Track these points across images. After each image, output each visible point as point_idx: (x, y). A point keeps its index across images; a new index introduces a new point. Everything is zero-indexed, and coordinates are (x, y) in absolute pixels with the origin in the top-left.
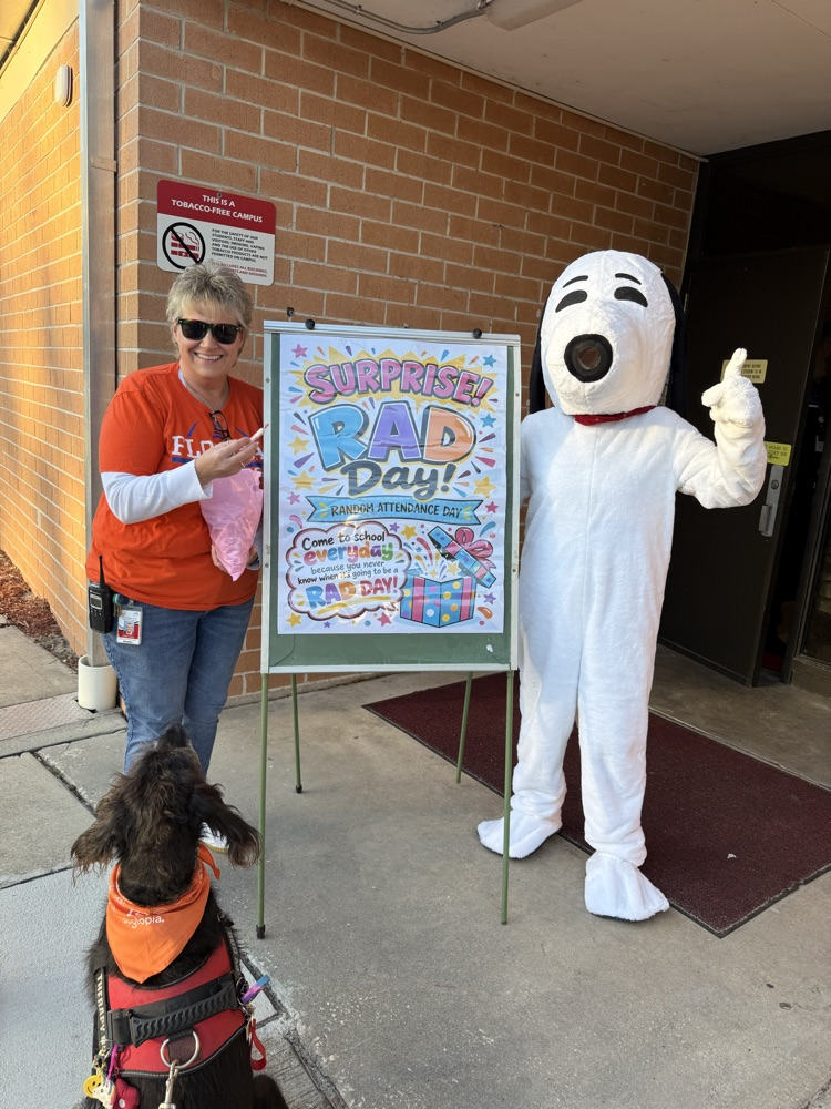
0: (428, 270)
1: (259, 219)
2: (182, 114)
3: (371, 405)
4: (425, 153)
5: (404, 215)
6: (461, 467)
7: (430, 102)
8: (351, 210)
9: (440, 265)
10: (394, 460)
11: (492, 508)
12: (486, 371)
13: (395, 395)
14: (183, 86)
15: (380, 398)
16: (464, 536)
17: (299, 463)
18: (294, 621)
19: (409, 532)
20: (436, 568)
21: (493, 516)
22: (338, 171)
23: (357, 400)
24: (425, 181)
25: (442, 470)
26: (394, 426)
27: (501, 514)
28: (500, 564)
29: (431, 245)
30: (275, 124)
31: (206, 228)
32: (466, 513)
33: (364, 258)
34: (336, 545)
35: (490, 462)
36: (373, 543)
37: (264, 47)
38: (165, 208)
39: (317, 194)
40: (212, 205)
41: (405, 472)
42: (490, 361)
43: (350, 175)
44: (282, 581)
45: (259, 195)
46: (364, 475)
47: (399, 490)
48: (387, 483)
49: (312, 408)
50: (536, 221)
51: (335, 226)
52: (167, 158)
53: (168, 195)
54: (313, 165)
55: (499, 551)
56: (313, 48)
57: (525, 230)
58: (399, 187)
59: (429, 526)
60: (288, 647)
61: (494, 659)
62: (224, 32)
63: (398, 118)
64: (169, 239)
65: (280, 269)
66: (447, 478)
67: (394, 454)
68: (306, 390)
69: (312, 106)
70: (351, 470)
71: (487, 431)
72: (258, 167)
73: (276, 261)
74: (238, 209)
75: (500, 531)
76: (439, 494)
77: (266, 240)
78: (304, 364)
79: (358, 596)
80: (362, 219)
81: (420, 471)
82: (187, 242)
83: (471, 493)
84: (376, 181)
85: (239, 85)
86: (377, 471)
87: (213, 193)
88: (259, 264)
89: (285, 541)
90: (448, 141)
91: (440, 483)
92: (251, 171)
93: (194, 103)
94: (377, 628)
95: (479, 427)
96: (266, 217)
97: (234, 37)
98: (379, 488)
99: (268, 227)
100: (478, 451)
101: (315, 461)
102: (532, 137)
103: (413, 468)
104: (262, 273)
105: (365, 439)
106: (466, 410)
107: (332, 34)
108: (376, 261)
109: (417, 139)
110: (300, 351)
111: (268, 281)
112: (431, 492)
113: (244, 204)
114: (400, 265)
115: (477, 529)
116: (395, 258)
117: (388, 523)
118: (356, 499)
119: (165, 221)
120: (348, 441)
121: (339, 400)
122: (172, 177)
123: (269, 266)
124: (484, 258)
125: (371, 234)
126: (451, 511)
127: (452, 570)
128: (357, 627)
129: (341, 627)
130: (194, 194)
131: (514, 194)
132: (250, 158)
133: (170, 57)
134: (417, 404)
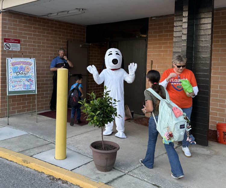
0: (43, 46)
1: (18, 42)
2: (7, 30)
3: (19, 66)
4: (41, 30)
5: (39, 39)
6: (29, 72)
7: (42, 23)
8: (31, 39)
9: (45, 46)
10: (22, 72)
11: (33, 76)
12: (32, 62)
13: (21, 65)
14: (7, 26)
15: (20, 65)
16: (30, 80)
17: (11, 73)
18: (11, 90)
19: (24, 79)
20: (27, 83)
21: (33, 77)
22: (28, 34)
23: (17, 66)
24: (42, 34)
25: (27, 73)
26: (21, 68)
27: (34, 77)
28: (34, 82)
29: (43, 43)
30: (20, 29)
31: (10, 44)
32: (30, 77)
33: (33, 46)
34: (15, 81)
35: (33, 71)
36: (19, 81)
37: (18, 20)
38: (5, 42)
39: (26, 38)
40: (11, 41)
41: (23, 73)
42: (32, 61)
43: (31, 34)
44: (9, 85)
45: (18, 39)
46: (18, 73)
47: (22, 75)
48: (21, 74)
49: (12, 67)
50: (59, 38)
51: (29, 42)
52: (5, 35)
53: (5, 40)
54: (25, 34)
55: (34, 81)
56: (25, 19)
57: (58, 39)
58: (38, 35)
59: (26, 78)
60: (10, 92)
61: (34, 93)
62: (13, 19)
63: (37, 26)
64: (5, 46)
65: (21, 48)
66: (28, 73)
67: (21, 71)
68: (11, 65)
69: (25, 26)
70: (17, 73)
71: (32, 68)
72: (17, 35)
73: (20, 47)
74: (15, 41)
75: (34, 79)
76: (27, 75)
77: (19, 45)
78: (11, 62)
79: (18, 86)
80: (33, 40)
81: (25, 73)
82: (8, 46)
83: (31, 75)
84: (34, 35)
85: (14, 25)
86: (20, 73)
87: (11, 39)
88: (18, 48)
89: (9, 81)
90: (45, 28)
91: (27, 74)
92: (16, 36)
93: (9, 28)
94: (20, 90)
95: (31, 68)
96: (19, 41)
97: (14, 19)
98: (20, 75)
99: (19, 43)
100: (31, 70)
101: (13, 72)
102: (58, 26)
103: (24, 72)
104: (18, 49)
105: (18, 70)
106: (30, 66)
107: (27, 17)
108: (35, 46)
109: (40, 28)
110: (10, 61)
111: (19, 50)
112: (26, 75)
113: (16, 40)
114: (38, 46)
115: (31, 79)
116: (38, 45)
117: (21, 78)
118: (17, 76)
119: (5, 43)
120: (16, 70)
121: (15, 66)
122: (6, 38)
123: (19, 48)
124: (51, 44)
125: (34, 42)
126: (28, 77)
127: (29, 83)
128: (18, 90)
129: (16, 90)
130: (9, 39)
131: (56, 34)
132: (16, 34)
133: (6, 23)
134: (24, 66)
